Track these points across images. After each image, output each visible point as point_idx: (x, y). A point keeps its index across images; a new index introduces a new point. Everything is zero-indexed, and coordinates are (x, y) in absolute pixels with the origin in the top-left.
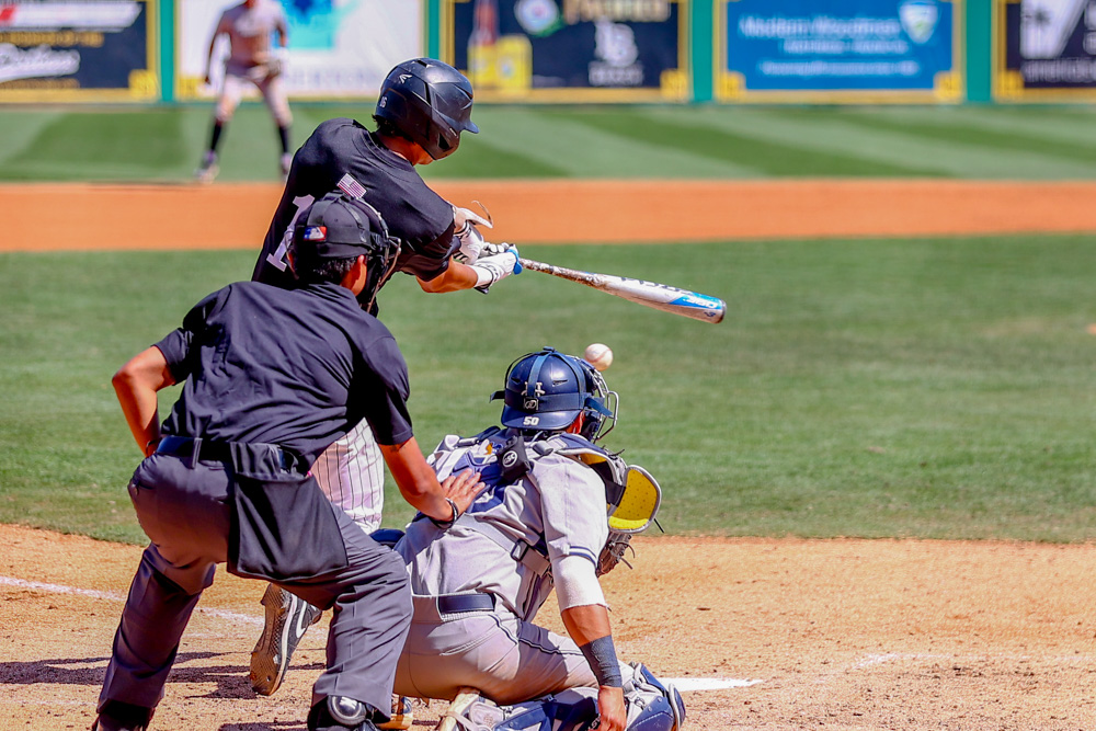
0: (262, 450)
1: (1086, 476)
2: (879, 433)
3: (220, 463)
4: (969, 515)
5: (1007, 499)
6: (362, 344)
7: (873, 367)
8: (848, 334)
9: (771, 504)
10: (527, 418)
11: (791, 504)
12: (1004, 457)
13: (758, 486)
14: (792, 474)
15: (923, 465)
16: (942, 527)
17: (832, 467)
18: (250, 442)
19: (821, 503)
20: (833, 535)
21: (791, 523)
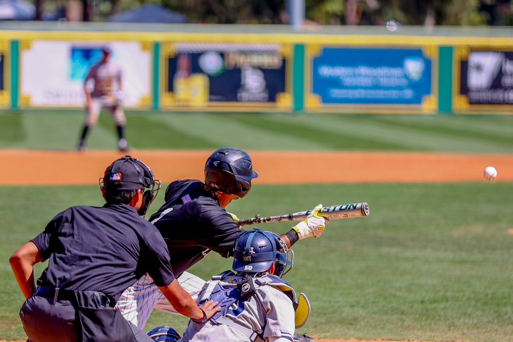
0: (91, 295)
1: (509, 309)
2: (398, 285)
3: (68, 302)
4: (447, 329)
5: (467, 321)
6: (144, 236)
7: (393, 250)
8: (380, 232)
9: (342, 322)
10: (246, 266)
11: (352, 322)
12: (465, 298)
13: (334, 312)
14: (352, 306)
15: (422, 302)
16: (433, 335)
17: (374, 302)
18: (85, 290)
19: (368, 322)
20: (374, 338)
21: (352, 332)
